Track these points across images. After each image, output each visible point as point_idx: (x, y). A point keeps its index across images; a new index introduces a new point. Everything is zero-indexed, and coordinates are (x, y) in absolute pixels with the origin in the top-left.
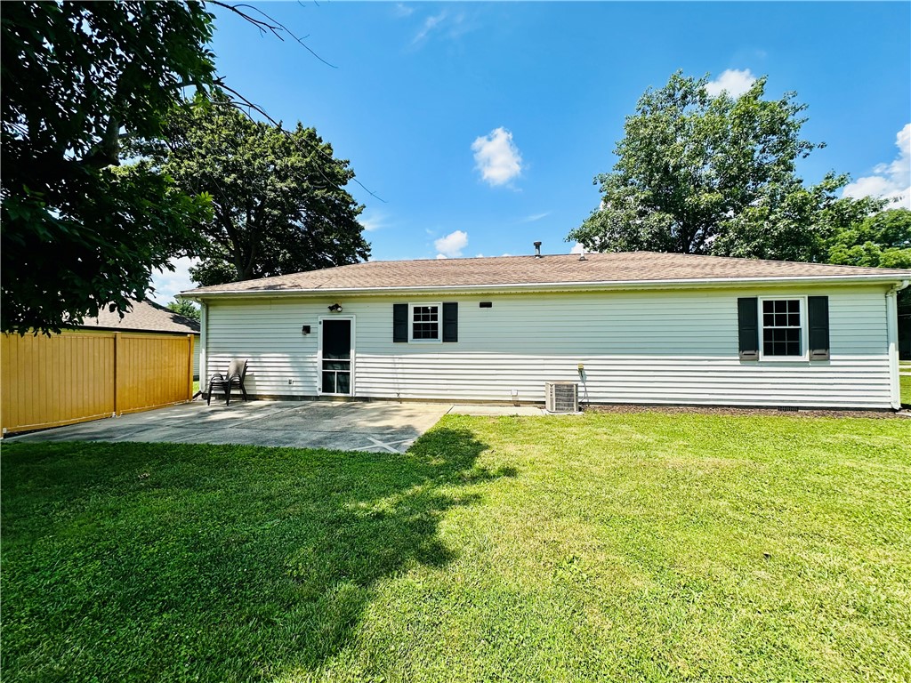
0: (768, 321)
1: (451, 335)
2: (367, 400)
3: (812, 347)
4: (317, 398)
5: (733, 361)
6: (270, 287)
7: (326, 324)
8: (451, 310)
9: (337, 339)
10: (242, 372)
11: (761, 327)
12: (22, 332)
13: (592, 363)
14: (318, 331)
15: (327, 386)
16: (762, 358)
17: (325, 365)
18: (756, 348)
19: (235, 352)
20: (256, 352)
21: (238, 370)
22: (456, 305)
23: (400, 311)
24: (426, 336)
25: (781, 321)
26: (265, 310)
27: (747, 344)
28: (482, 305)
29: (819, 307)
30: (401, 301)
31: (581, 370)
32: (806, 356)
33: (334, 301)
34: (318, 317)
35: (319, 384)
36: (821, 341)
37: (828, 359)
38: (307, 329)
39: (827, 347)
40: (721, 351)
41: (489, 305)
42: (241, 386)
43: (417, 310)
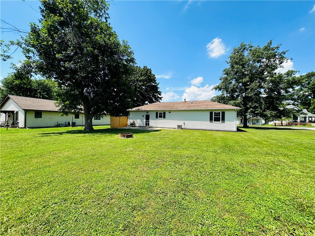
0: (215, 116)
1: (164, 117)
2: (152, 127)
3: (222, 120)
4: (145, 127)
5: (209, 122)
6: (138, 109)
7: (146, 115)
8: (164, 113)
9: (148, 118)
10: (134, 122)
11: (213, 116)
12: (113, 116)
13: (186, 122)
14: (145, 116)
15: (146, 125)
16: (213, 122)
17: (146, 122)
18: (212, 120)
19: (133, 119)
20: (136, 119)
21: (133, 122)
22: (165, 112)
23: (157, 113)
24: (161, 117)
25: (217, 116)
26: (137, 113)
27: (211, 119)
28: (169, 112)
29: (223, 113)
30: (157, 112)
31: (184, 123)
32: (221, 122)
33: (147, 112)
34: (145, 114)
35: (145, 125)
36: (223, 119)
37: (224, 122)
38: (143, 116)
39: (224, 120)
40: (206, 121)
41: (170, 112)
42: (134, 124)
43: (159, 113)
